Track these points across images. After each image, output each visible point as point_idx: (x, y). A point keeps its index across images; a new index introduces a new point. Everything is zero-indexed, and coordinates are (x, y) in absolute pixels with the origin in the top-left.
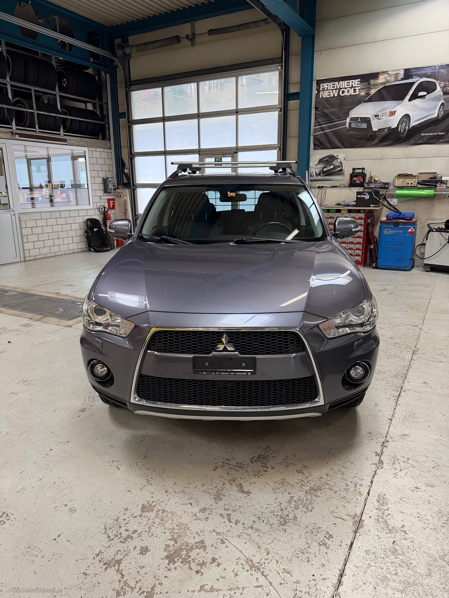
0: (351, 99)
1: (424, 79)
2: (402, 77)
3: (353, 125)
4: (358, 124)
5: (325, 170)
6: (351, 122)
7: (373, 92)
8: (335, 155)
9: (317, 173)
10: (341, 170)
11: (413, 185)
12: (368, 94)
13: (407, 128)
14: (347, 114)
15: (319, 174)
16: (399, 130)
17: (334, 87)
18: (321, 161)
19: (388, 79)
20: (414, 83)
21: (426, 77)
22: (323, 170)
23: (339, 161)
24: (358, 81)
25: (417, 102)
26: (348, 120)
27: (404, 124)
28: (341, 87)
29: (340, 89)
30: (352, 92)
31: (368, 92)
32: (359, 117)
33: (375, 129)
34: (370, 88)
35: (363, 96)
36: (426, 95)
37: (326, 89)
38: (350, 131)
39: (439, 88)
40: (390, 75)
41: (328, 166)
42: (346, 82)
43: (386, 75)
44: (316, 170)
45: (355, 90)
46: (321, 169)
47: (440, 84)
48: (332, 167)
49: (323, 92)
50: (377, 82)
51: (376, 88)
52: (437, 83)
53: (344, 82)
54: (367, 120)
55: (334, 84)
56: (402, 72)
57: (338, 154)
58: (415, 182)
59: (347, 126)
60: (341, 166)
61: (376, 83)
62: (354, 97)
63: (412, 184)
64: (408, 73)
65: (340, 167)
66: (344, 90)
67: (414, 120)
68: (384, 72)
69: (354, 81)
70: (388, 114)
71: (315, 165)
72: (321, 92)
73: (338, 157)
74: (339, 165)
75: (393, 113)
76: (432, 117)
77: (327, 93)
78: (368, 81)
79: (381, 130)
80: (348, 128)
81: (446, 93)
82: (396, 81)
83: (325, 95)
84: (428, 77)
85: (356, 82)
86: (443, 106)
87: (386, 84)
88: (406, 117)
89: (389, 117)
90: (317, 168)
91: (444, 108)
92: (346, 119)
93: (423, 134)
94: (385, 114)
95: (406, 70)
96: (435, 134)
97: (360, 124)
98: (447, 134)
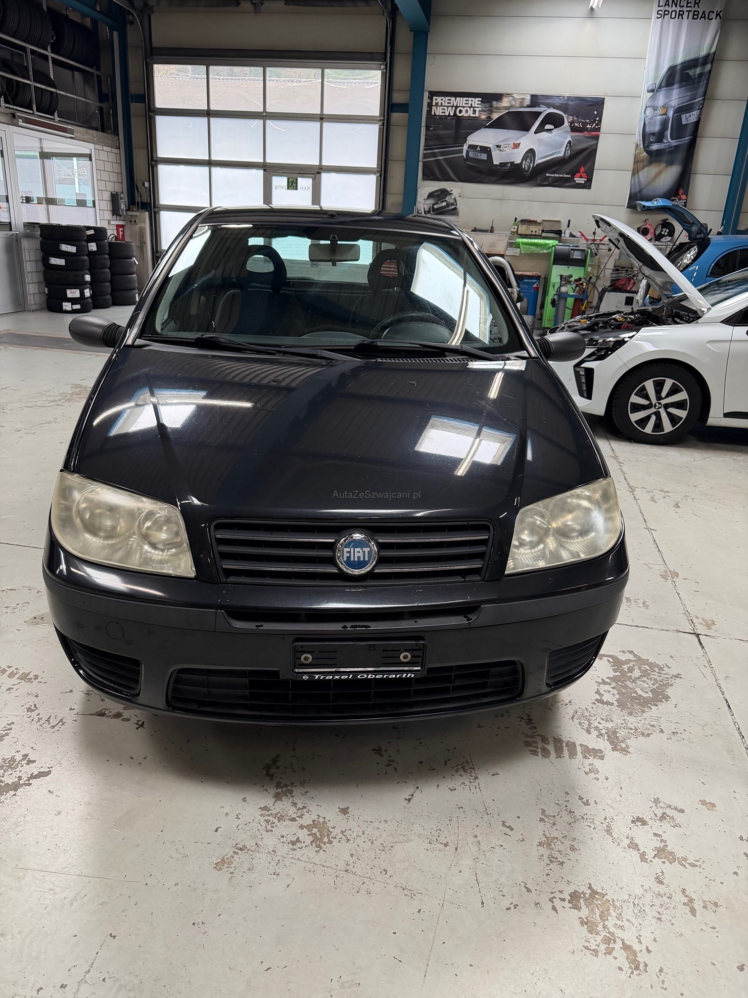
0: (470, 121)
1: (552, 110)
2: (529, 104)
3: (471, 155)
4: (477, 153)
5: (436, 207)
6: (468, 150)
7: (495, 116)
8: (449, 189)
9: (426, 210)
10: (455, 209)
11: (537, 234)
12: (489, 118)
13: (532, 165)
14: (465, 141)
15: (429, 212)
16: (523, 167)
17: (450, 103)
18: (431, 195)
19: (513, 103)
20: (540, 113)
22: (433, 207)
23: (453, 197)
24: (478, 101)
25: (543, 135)
26: (465, 147)
27: (528, 160)
28: (458, 105)
29: (457, 107)
30: (470, 113)
31: (490, 115)
32: (478, 146)
33: (496, 162)
34: (492, 111)
35: (484, 120)
36: (553, 129)
37: (440, 104)
38: (467, 161)
39: (566, 124)
40: (515, 99)
41: (439, 203)
42: (465, 99)
43: (511, 98)
44: (425, 206)
45: (474, 111)
46: (431, 205)
47: (568, 118)
48: (444, 204)
49: (437, 108)
50: (501, 105)
51: (498, 112)
52: (565, 116)
53: (462, 98)
54: (486, 150)
55: (450, 100)
56: (529, 98)
57: (453, 189)
58: (539, 230)
59: (464, 154)
60: (455, 203)
61: (499, 106)
62: (473, 120)
63: (536, 232)
64: (535, 100)
65: (454, 205)
66: (462, 108)
67: (539, 156)
68: (508, 95)
69: (473, 99)
70: (512, 145)
71: (424, 200)
72: (433, 107)
73: (451, 192)
74: (453, 203)
75: (516, 146)
76: (557, 155)
77: (441, 109)
78: (490, 102)
79: (503, 165)
80: (465, 158)
81: (574, 129)
82: (521, 107)
83: (438, 111)
84: (555, 107)
85: (476, 102)
86: (570, 145)
87: (510, 109)
88: (531, 152)
89: (513, 150)
90: (427, 204)
91: (571, 146)
92: (463, 146)
93: (548, 175)
94: (507, 145)
95: (532, 96)
96: (560, 175)
97: (479, 154)
98: (573, 176)
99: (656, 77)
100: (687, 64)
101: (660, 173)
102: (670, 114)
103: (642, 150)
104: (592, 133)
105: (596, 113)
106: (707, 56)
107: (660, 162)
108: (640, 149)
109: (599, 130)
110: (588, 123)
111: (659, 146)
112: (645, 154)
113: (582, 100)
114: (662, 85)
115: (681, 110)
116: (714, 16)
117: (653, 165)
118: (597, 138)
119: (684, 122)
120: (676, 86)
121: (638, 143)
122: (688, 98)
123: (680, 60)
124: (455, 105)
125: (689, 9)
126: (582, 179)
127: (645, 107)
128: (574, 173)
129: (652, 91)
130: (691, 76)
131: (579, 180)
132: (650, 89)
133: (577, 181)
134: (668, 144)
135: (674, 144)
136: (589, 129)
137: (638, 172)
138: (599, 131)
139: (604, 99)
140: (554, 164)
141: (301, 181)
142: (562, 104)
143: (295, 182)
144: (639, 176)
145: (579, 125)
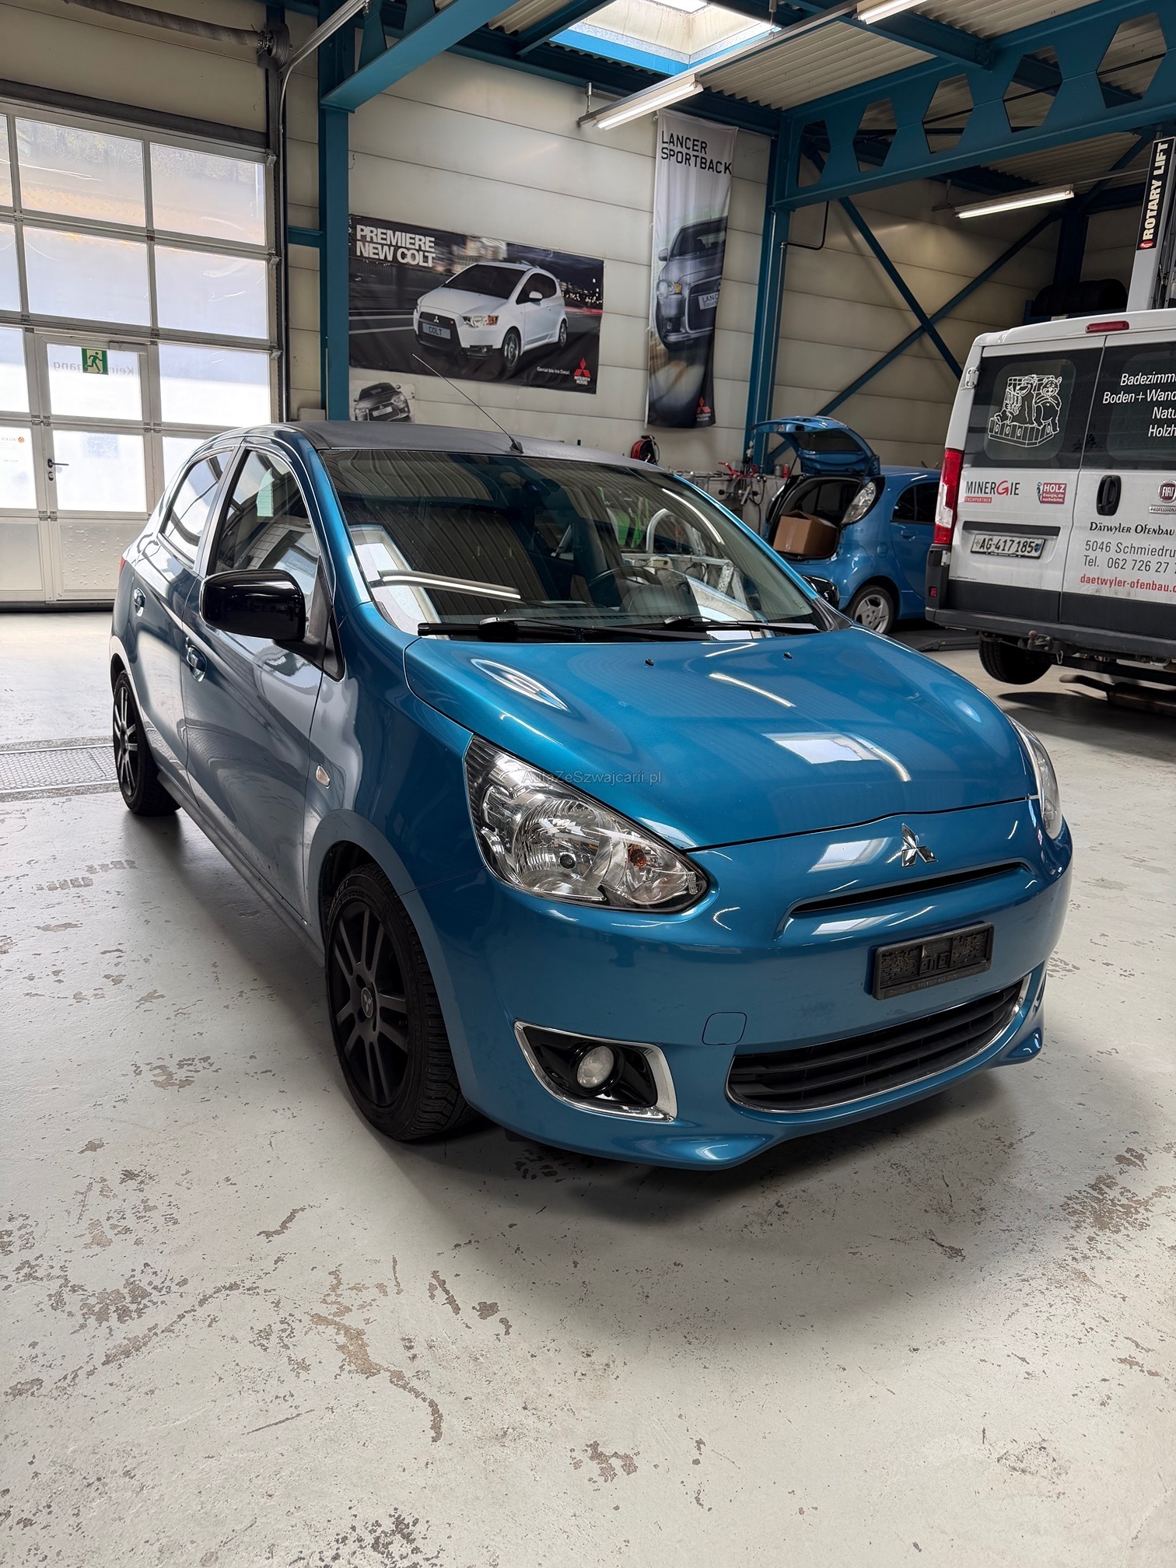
0: (420, 273)
1: (538, 270)
2: (505, 256)
3: (426, 329)
4: (435, 327)
5: (375, 414)
6: (421, 320)
7: (459, 269)
8: (394, 386)
9: (360, 418)
10: (407, 418)
12: (449, 272)
13: (517, 352)
14: (415, 306)
15: (364, 422)
16: (505, 354)
18: (365, 394)
19: (482, 252)
20: (523, 273)
21: (541, 267)
22: (371, 414)
23: (402, 398)
24: (430, 241)
25: (527, 307)
26: (416, 316)
27: (512, 345)
28: (399, 245)
29: (397, 248)
30: (419, 260)
31: (449, 267)
32: (435, 315)
33: (465, 343)
34: (453, 261)
35: (441, 274)
36: (540, 300)
37: (368, 239)
38: (422, 340)
39: (559, 293)
40: (485, 247)
41: (381, 407)
42: (409, 235)
43: (478, 244)
44: (357, 411)
45: (426, 258)
46: (367, 411)
47: (560, 285)
48: (389, 409)
49: (364, 245)
51: (462, 264)
52: (557, 281)
53: (404, 234)
54: (447, 323)
55: (385, 234)
56: (504, 247)
57: (401, 385)
59: (416, 327)
60: (406, 409)
61: (463, 254)
62: (424, 271)
64: (517, 252)
65: (405, 412)
66: (406, 251)
67: (526, 340)
68: (475, 238)
69: (422, 237)
70: (487, 318)
71: (355, 401)
72: (358, 242)
73: (399, 390)
74: (404, 408)
75: (493, 320)
76: (550, 340)
77: (371, 248)
78: (449, 246)
79: (476, 349)
80: (417, 333)
81: (569, 303)
82: (495, 260)
83: (367, 251)
84: (542, 267)
85: (427, 242)
86: (565, 325)
87: (479, 261)
88: (514, 331)
89: (489, 326)
90: (360, 409)
91: (566, 328)
92: (412, 314)
93: (539, 369)
94: (480, 319)
95: (509, 245)
96: (556, 371)
97: (438, 328)
98: (572, 374)
99: (668, 241)
100: (698, 228)
101: (679, 376)
102: (686, 293)
103: (659, 340)
104: (593, 310)
105: (594, 281)
106: (720, 221)
107: (679, 359)
108: (656, 339)
109: (600, 306)
110: (586, 296)
111: (677, 336)
112: (662, 346)
113: (576, 260)
114: (675, 252)
115: (698, 290)
116: (721, 168)
117: (673, 363)
118: (598, 318)
119: (702, 307)
120: (688, 256)
121: (653, 330)
122: (703, 274)
123: (691, 221)
124: (394, 244)
125: (696, 153)
126: (584, 378)
127: (657, 281)
128: (572, 368)
129: (664, 259)
130: (704, 245)
131: (580, 380)
132: (661, 256)
133: (578, 382)
134: (686, 335)
135: (693, 336)
136: (589, 305)
137: (654, 372)
138: (602, 309)
139: (603, 262)
140: (545, 353)
141: (113, 356)
142: (551, 262)
143: (101, 359)
144: (655, 377)
145: (576, 297)
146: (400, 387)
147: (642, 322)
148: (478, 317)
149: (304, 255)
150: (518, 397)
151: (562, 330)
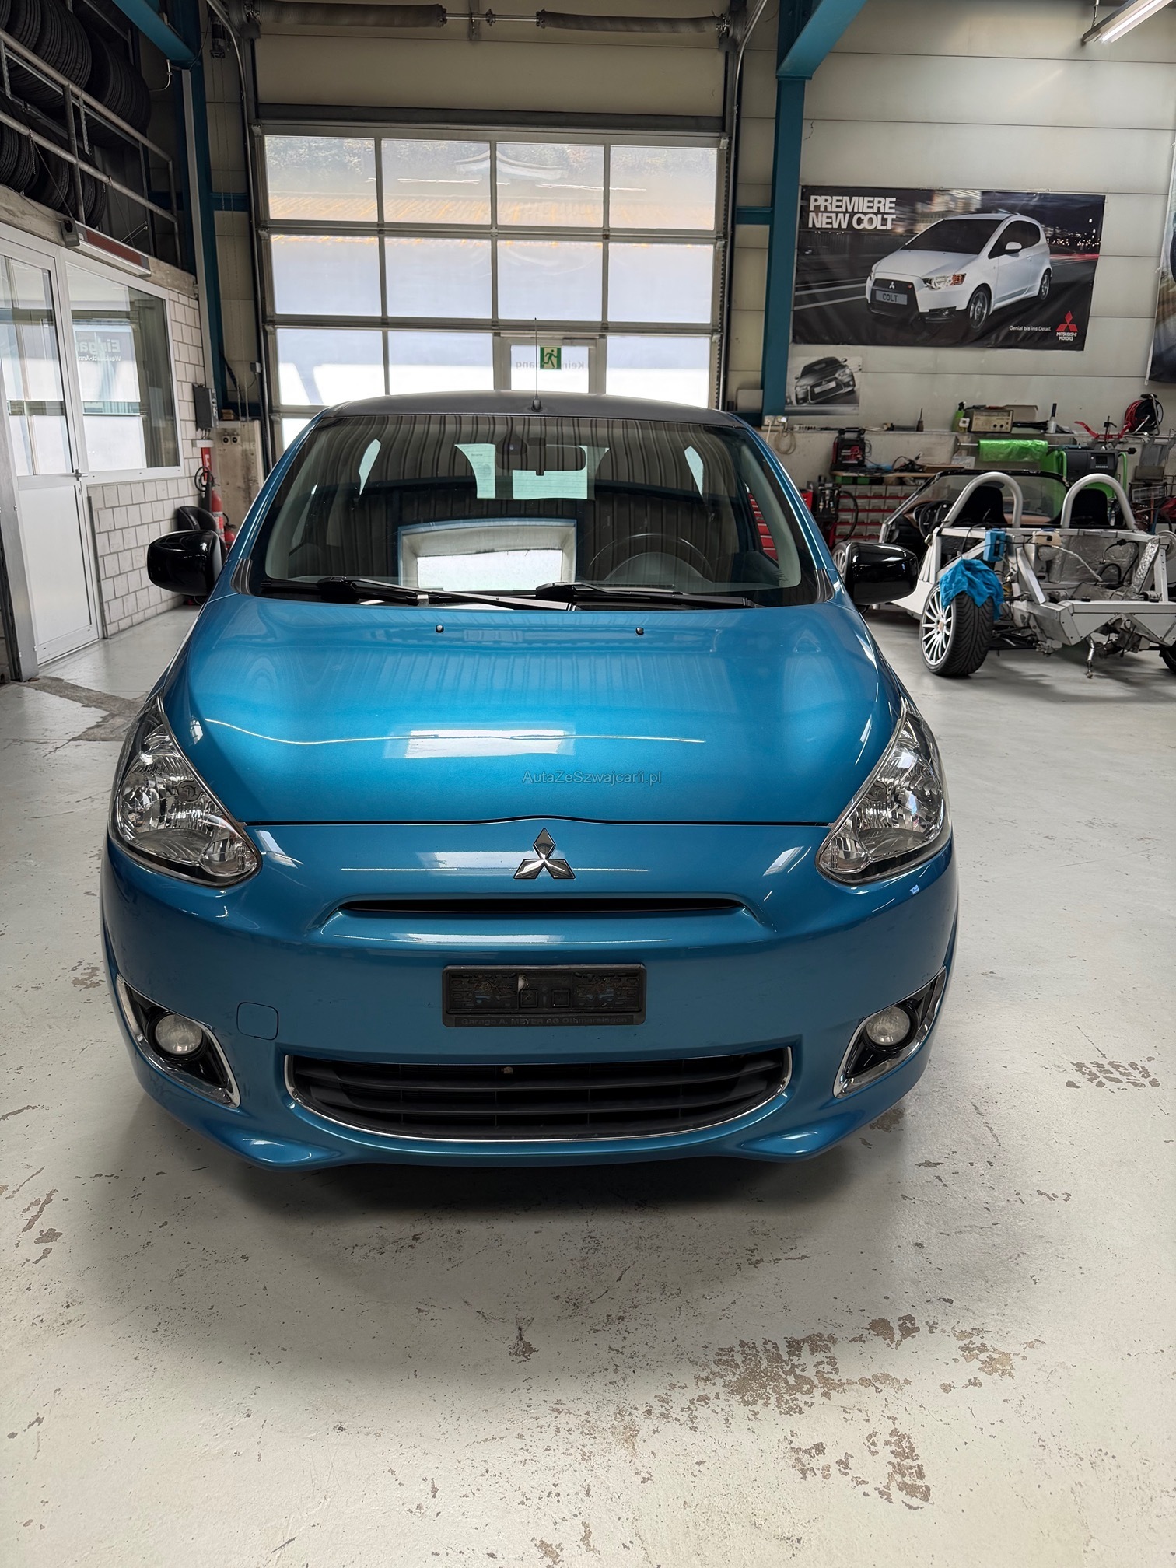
0: (876, 238)
1: (1019, 218)
2: (979, 207)
3: (879, 297)
4: (890, 294)
5: (817, 390)
6: (875, 287)
7: (922, 228)
8: (840, 359)
9: (800, 396)
10: (852, 392)
11: (1003, 429)
12: (910, 232)
13: (985, 312)
14: (868, 273)
15: (805, 400)
16: (971, 315)
17: (841, 207)
18: (808, 371)
19: (951, 206)
20: (1000, 222)
22: (812, 391)
23: (848, 371)
24: (891, 202)
25: (1005, 259)
26: (869, 284)
27: (979, 304)
28: (856, 210)
29: (853, 213)
30: (877, 223)
31: (910, 228)
32: (892, 281)
33: (923, 308)
34: (915, 220)
35: (901, 236)
36: (1019, 250)
37: (822, 209)
38: (874, 308)
39: (1043, 240)
40: (954, 199)
41: (824, 383)
42: (867, 199)
43: (947, 198)
44: (798, 389)
45: (884, 221)
46: (809, 388)
47: (1045, 231)
48: (833, 384)
49: (817, 216)
50: (930, 209)
51: (927, 222)
52: (1041, 227)
53: (861, 198)
54: (906, 288)
55: (841, 201)
56: (978, 196)
57: (847, 358)
58: (1007, 423)
59: (868, 296)
60: (851, 383)
61: (928, 211)
62: (882, 235)
63: (1002, 426)
64: (993, 200)
65: (849, 386)
66: (862, 216)
67: (997, 297)
68: (943, 191)
69: (882, 199)
70: (951, 278)
71: (796, 378)
72: (811, 214)
73: (845, 363)
74: (849, 382)
75: (959, 279)
76: (1028, 294)
77: (824, 218)
78: (911, 205)
79: (936, 312)
80: (869, 302)
81: (1054, 250)
82: (965, 212)
83: (819, 221)
84: (1023, 213)
85: (887, 204)
86: (1049, 275)
87: (947, 216)
88: (984, 290)
89: (953, 286)
90: (801, 387)
91: (1050, 278)
92: (865, 282)
93: (1012, 328)
94: (943, 279)
95: (984, 193)
96: (1036, 329)
97: (893, 294)
98: (1054, 330)
103: (1171, 281)
104: (1087, 255)
105: (1091, 221)
108: (1168, 281)
109: (1096, 250)
110: (1079, 239)
113: (1068, 200)
118: (1094, 263)
121: (1165, 270)
124: (850, 210)
126: (1068, 334)
128: (1056, 323)
131: (1064, 336)
133: (1061, 338)
136: (1081, 249)
137: (1164, 319)
138: (1098, 252)
139: (1104, 197)
140: (1022, 310)
141: (567, 352)
142: (1036, 206)
143: (556, 355)
144: (1165, 326)
145: (1065, 242)
146: (846, 361)
147: (1153, 262)
148: (941, 277)
149: (754, 234)
150: (983, 361)
151: (1045, 282)
